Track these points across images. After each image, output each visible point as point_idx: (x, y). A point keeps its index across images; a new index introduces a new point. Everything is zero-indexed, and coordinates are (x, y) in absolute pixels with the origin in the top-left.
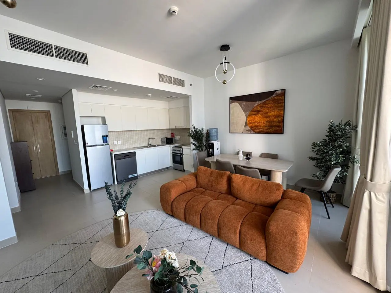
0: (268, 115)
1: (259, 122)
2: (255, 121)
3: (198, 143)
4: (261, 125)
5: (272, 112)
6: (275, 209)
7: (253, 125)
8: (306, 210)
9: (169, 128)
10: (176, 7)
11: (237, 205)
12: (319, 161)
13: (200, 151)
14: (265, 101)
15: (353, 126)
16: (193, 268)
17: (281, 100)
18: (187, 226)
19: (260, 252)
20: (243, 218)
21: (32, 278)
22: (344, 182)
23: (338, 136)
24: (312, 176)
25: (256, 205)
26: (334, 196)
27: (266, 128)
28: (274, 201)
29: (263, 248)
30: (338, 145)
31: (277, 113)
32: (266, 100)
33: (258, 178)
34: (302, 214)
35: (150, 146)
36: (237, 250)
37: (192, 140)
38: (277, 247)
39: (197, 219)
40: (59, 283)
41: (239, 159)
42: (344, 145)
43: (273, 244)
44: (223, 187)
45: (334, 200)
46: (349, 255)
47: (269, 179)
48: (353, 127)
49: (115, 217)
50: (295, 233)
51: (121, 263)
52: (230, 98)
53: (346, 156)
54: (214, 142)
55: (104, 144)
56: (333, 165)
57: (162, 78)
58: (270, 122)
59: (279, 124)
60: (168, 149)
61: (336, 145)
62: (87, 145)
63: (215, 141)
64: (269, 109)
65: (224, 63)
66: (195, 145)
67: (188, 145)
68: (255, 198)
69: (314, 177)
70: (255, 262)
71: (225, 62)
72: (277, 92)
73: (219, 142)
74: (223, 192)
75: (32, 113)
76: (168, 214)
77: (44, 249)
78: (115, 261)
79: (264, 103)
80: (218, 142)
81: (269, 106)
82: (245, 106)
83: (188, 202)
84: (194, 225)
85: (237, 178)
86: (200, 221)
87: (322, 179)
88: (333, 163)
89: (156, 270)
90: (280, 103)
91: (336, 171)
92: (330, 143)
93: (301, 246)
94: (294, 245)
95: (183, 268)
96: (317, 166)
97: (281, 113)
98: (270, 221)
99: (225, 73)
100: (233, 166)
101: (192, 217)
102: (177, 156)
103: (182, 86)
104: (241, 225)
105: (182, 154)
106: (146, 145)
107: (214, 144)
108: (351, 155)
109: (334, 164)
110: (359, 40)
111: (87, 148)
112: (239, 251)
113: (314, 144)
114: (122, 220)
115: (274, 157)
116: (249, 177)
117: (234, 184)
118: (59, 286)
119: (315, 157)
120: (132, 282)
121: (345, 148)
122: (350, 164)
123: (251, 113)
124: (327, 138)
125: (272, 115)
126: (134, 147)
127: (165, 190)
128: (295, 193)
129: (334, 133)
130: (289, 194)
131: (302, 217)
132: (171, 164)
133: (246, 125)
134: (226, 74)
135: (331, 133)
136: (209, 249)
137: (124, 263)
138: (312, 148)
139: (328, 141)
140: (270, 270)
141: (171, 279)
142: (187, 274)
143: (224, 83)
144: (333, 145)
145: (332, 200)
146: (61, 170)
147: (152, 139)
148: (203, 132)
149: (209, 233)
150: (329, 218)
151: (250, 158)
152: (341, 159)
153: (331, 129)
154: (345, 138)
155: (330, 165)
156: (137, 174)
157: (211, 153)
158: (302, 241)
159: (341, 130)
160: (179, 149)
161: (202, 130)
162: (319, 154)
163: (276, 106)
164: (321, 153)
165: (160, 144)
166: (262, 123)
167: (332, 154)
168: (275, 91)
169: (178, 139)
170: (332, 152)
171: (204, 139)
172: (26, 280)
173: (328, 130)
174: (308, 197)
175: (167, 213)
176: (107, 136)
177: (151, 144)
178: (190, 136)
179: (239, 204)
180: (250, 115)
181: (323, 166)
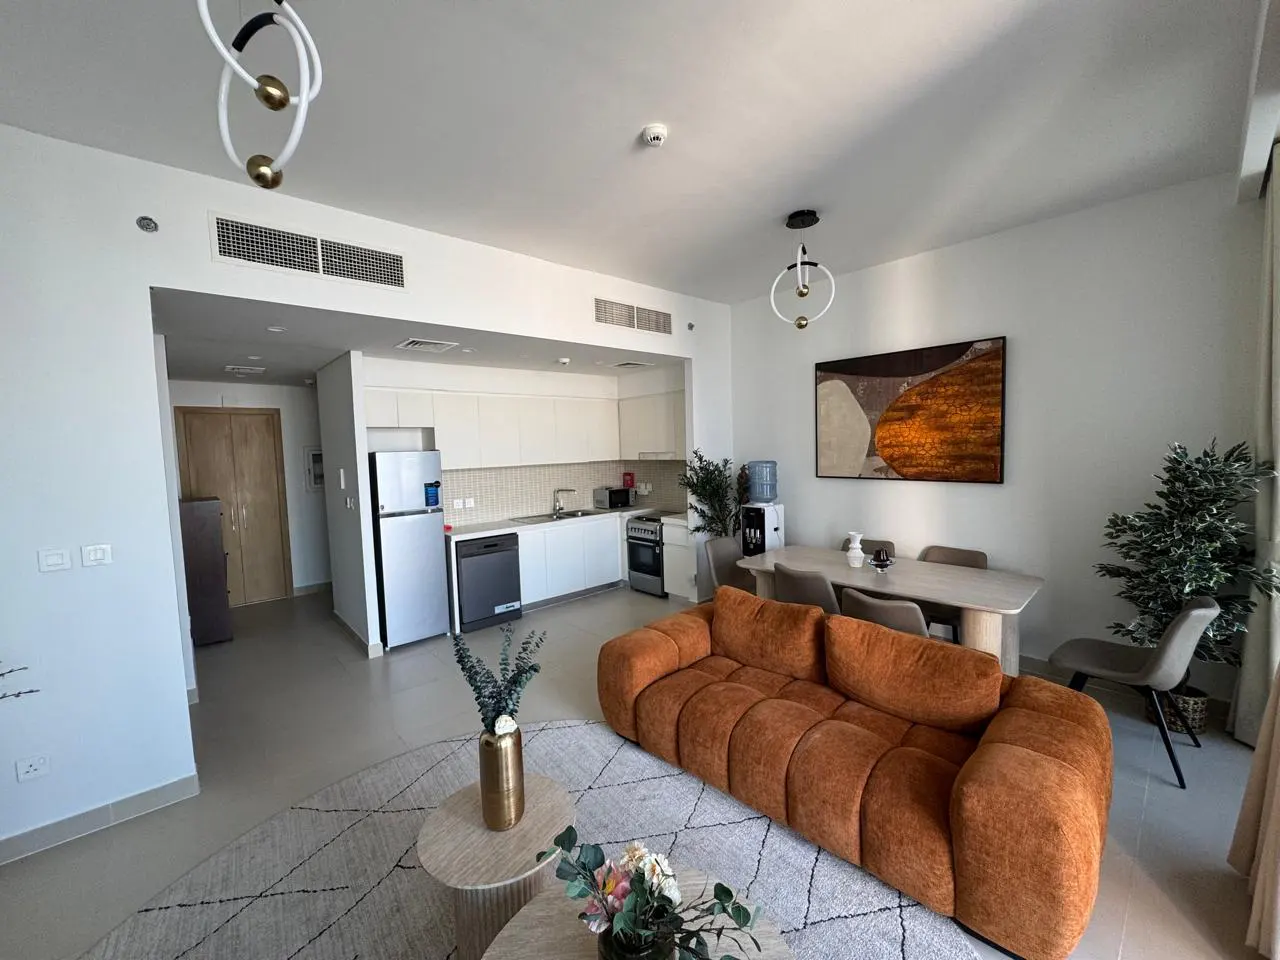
0: (948, 420)
1: (915, 441)
2: (901, 439)
3: (712, 507)
4: (923, 453)
5: (961, 410)
6: (979, 739)
7: (897, 452)
8: (1090, 750)
9: (618, 459)
10: (662, 126)
11: (847, 721)
12: (1136, 581)
13: (719, 534)
14: (935, 376)
15: (1261, 461)
16: (724, 910)
17: (991, 371)
18: (684, 778)
19: (931, 885)
20: (871, 766)
21: (246, 901)
22: (1236, 660)
23: (1202, 496)
24: (1113, 630)
25: (915, 724)
26: (1200, 704)
27: (940, 463)
28: (972, 712)
29: (943, 868)
30: (1205, 528)
31: (979, 415)
32: (940, 371)
33: (920, 633)
34: (1075, 762)
35: (559, 515)
36: (851, 870)
37: (692, 499)
38: (990, 871)
39: (716, 759)
40: (318, 926)
41: (849, 565)
42: (1227, 528)
43: (977, 860)
44: (800, 658)
45: (1201, 719)
46: (1260, 925)
47: (957, 638)
48: (1258, 465)
49: (486, 737)
50: (1052, 828)
51: (507, 879)
52: (817, 365)
53: (1235, 566)
54: (765, 504)
55: (430, 509)
56: (1188, 594)
57: (604, 311)
58: (956, 443)
59: (988, 451)
60: (613, 526)
61: (1198, 528)
62: (381, 512)
63: (767, 501)
64: (950, 402)
65: (799, 265)
66: (702, 514)
67: (679, 511)
68: (908, 700)
69: (1120, 634)
70: (913, 917)
71: (803, 263)
72: (977, 346)
73: (782, 506)
74: (801, 674)
75: (232, 417)
76: (620, 736)
77: (271, 819)
78: (487, 871)
79: (933, 382)
80: (777, 507)
81: (950, 392)
82: (868, 392)
83: (687, 701)
84: (706, 778)
85: (846, 630)
86: (729, 766)
87: (1151, 642)
88: (1187, 589)
89: (617, 904)
90: (988, 383)
91: (1202, 619)
92: (1172, 518)
93: (1076, 874)
94: (1051, 868)
95: (694, 908)
96: (1132, 599)
97: (993, 415)
98: (964, 782)
99: (802, 294)
100: (831, 588)
101: (700, 749)
102: (642, 550)
103: (665, 332)
104: (866, 789)
105: (659, 543)
106: (548, 510)
107: (763, 515)
108: (1257, 562)
109: (1192, 592)
110: (1261, 182)
111: (382, 522)
112: (858, 875)
113: (1113, 523)
114: (506, 748)
115: (972, 560)
116: (885, 628)
117: (837, 650)
118: (320, 934)
119: (1120, 565)
120: (539, 937)
121: (1233, 539)
122: (1255, 596)
123: (890, 414)
124: (1161, 502)
125: (961, 422)
126: (511, 517)
127: (613, 662)
128: (1049, 691)
129: (1187, 484)
130: (1026, 692)
131: (1078, 772)
132: (623, 572)
133: (871, 453)
134: (805, 298)
135: (1177, 484)
136: (759, 861)
137: (512, 877)
138: (1110, 535)
139: (1166, 511)
140: (966, 947)
141: (659, 935)
142: (708, 927)
143: (801, 326)
144: (1185, 527)
145: (1194, 719)
146: (299, 580)
147: (565, 494)
148: (727, 473)
149: (758, 810)
150: (1183, 786)
151: (888, 562)
152: (1219, 576)
153: (1177, 471)
154: (1228, 503)
155: (1176, 594)
156: (518, 603)
157: (754, 541)
158: (1077, 857)
159: (1214, 477)
160: (651, 526)
161: (725, 466)
162: (1133, 557)
163: (973, 394)
164: (1143, 553)
165: (590, 506)
166: (927, 446)
167: (1182, 559)
168: (970, 344)
169: (646, 493)
170: (1181, 551)
171: (732, 494)
172: (232, 908)
173: (1166, 476)
174: (1099, 707)
175: (618, 734)
176: (437, 484)
177: (562, 509)
178: (690, 485)
179: (854, 718)
180: (885, 421)
181: (1154, 598)
